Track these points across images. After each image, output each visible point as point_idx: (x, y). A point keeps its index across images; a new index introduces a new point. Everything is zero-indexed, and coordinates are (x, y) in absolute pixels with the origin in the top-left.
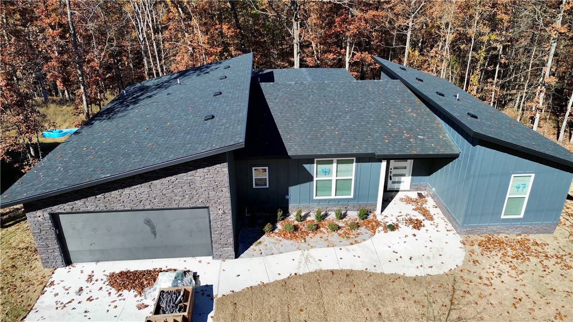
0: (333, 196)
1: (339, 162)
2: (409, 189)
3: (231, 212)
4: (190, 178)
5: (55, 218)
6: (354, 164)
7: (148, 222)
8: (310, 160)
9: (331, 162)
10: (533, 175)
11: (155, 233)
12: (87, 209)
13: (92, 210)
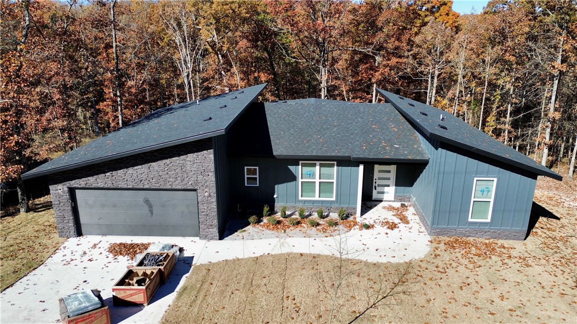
0: (317, 198)
1: (321, 166)
2: (393, 200)
3: (215, 195)
4: (182, 162)
5: (72, 191)
6: (335, 167)
7: (147, 201)
8: (295, 161)
9: (314, 165)
10: (496, 180)
11: (151, 212)
12: (97, 185)
13: (101, 186)
